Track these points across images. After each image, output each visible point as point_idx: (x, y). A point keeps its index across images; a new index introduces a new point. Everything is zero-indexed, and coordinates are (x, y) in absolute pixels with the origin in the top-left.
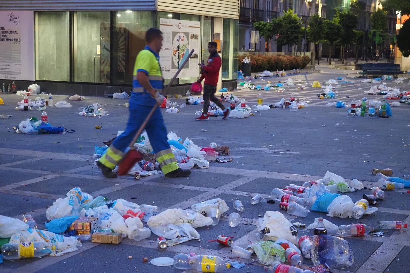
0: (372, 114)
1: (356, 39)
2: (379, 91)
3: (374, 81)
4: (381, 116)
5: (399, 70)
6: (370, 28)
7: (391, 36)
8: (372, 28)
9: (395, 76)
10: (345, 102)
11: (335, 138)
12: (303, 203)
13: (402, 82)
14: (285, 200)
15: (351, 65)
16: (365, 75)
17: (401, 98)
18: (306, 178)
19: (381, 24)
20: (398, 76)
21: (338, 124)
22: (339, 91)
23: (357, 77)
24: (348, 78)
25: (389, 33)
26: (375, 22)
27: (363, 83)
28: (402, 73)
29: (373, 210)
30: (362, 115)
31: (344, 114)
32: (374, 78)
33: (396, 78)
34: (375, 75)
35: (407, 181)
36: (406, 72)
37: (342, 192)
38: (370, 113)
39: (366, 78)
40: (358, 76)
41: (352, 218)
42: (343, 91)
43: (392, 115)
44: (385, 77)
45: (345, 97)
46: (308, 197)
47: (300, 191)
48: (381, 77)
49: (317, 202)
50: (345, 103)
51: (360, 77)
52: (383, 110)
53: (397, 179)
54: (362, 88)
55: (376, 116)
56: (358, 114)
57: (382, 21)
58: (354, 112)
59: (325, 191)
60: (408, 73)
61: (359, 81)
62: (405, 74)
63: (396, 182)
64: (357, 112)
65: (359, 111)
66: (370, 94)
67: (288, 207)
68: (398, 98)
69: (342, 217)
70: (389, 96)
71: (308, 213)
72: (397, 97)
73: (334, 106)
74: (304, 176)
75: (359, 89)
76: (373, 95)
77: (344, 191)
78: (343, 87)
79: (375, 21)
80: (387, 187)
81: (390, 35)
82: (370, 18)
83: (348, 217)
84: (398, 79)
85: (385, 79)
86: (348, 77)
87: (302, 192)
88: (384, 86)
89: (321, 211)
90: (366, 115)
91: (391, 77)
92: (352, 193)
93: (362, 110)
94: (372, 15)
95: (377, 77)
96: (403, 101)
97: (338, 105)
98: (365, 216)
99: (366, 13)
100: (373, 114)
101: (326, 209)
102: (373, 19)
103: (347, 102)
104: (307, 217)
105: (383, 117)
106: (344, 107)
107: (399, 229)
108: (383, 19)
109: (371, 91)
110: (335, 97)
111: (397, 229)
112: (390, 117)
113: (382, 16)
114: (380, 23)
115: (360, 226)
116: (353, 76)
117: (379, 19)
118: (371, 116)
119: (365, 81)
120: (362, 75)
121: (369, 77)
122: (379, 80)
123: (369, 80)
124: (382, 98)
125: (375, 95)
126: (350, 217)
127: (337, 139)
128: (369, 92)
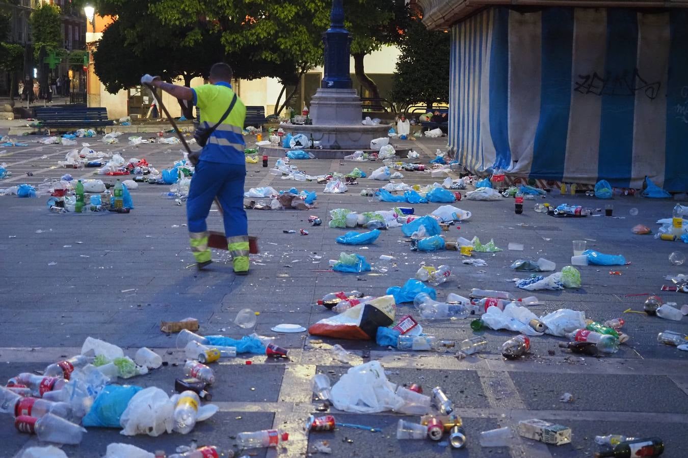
0: (96, 207)
1: (8, 61)
2: (85, 161)
3: (65, 141)
4: (115, 211)
5: (106, 118)
6: (30, 40)
7: (69, 54)
8: (33, 39)
9: (99, 129)
10: (32, 184)
11: (51, 261)
12: (66, 413)
13: (117, 141)
14: (25, 411)
15: (6, 111)
16: (43, 130)
17: (132, 172)
18: (35, 354)
19: (51, 33)
20: (105, 131)
21: (40, 231)
22: (7, 162)
23: (28, 134)
24: (12, 137)
25: (66, 48)
26: (41, 28)
27: (44, 144)
28: (110, 123)
29: (209, 411)
30: (78, 210)
31: (40, 209)
32: (61, 134)
33: (100, 133)
34: (61, 130)
35: (238, 341)
36: (117, 120)
37: (125, 377)
38: (92, 205)
39: (45, 135)
40: (30, 132)
41: (175, 432)
42: (15, 162)
43: (133, 207)
44: (82, 132)
45: (25, 176)
46: (71, 399)
47: (45, 386)
48: (73, 133)
49: (96, 409)
50: (33, 187)
51: (33, 134)
52: (116, 198)
53: (221, 339)
54: (49, 155)
55: (104, 210)
56: (69, 209)
57: (52, 27)
58: (61, 204)
59: (103, 381)
60: (121, 123)
61: (35, 141)
62: (117, 125)
63: (220, 345)
64: (67, 205)
65: (71, 202)
66: (69, 166)
67: (37, 425)
68: (127, 172)
69: (155, 433)
70: (110, 169)
71: (84, 433)
72: (123, 170)
73: (13, 194)
74: (31, 349)
75: (45, 157)
76: (76, 168)
77: (129, 376)
78: (9, 154)
79: (39, 26)
80: (207, 356)
81: (68, 52)
82: (30, 20)
83: (166, 432)
84: (107, 135)
85: (81, 136)
86: (9, 134)
87: (51, 388)
88: (91, 150)
89: (106, 426)
90: (86, 209)
91: (92, 131)
92: (146, 378)
93: (77, 201)
94: (32, 15)
95: (65, 133)
96: (139, 177)
97: (23, 193)
98: (199, 425)
99: (22, 10)
100: (98, 206)
101: (119, 420)
102: (36, 21)
103: (37, 185)
104: (81, 443)
105: (120, 211)
106: (34, 195)
107: (275, 445)
108: (53, 23)
109: (70, 161)
110: (6, 175)
111: (271, 445)
112: (131, 210)
113: (51, 16)
114: (48, 30)
115: (208, 451)
116: (20, 133)
117: (47, 22)
118: (95, 211)
119: (48, 141)
120: (36, 130)
121: (51, 132)
122: (71, 139)
123: (54, 139)
124: (96, 174)
125: (80, 167)
126: (170, 431)
127: (53, 264)
128: (67, 163)
